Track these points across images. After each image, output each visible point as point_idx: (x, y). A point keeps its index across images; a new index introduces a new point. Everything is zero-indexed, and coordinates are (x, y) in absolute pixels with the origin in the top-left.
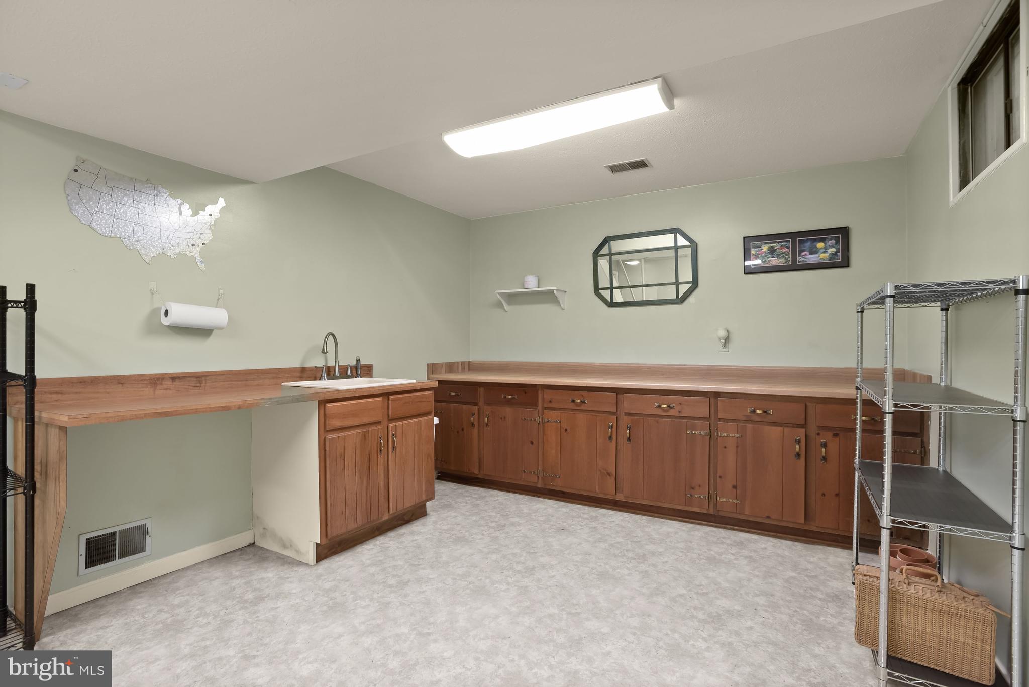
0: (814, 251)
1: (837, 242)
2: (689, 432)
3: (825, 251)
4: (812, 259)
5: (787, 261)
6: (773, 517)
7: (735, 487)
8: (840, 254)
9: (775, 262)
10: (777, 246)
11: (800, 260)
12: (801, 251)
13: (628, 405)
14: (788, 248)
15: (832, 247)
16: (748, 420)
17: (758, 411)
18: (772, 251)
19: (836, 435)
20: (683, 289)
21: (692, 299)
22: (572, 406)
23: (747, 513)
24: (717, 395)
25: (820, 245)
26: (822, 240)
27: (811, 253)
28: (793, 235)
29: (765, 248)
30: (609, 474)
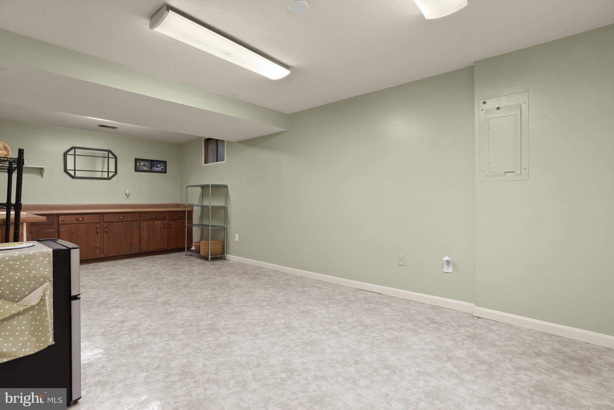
0: (157, 167)
1: (163, 165)
2: (131, 226)
3: (160, 168)
4: (157, 169)
5: (149, 169)
6: (159, 248)
7: (147, 242)
8: (164, 169)
9: (145, 169)
10: (146, 163)
11: (153, 169)
12: (153, 167)
13: (106, 218)
14: (150, 165)
15: (162, 166)
16: (151, 220)
17: (154, 217)
18: (144, 165)
19: (174, 221)
20: (111, 174)
21: (114, 178)
22: (77, 222)
23: (151, 249)
24: (140, 213)
25: (159, 165)
26: (160, 164)
27: (156, 168)
28: (151, 161)
29: (142, 164)
30: (97, 248)
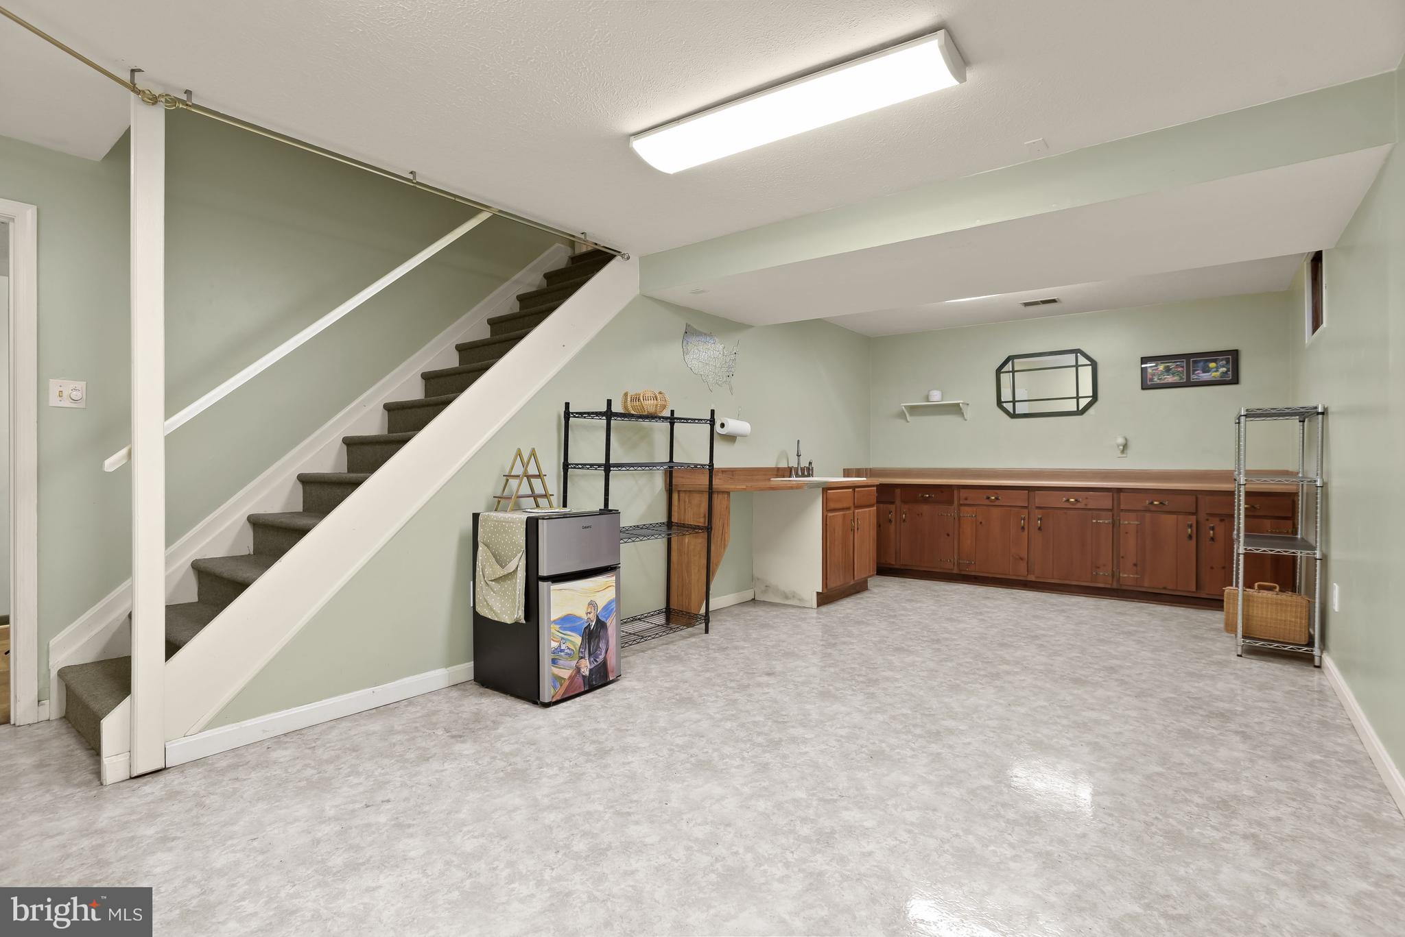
0: (1206, 370)
1: (1228, 362)
2: (1094, 521)
3: (1217, 370)
4: (1206, 377)
5: (1181, 378)
6: (1169, 588)
7: (1135, 565)
8: (1230, 373)
9: (1170, 379)
10: (1172, 365)
11: (1194, 377)
12: (1194, 371)
13: (1039, 499)
14: (1183, 367)
15: (1223, 366)
16: (1147, 510)
17: (1156, 503)
18: (1168, 370)
19: (1222, 520)
20: (1083, 403)
21: (1091, 411)
22: (987, 502)
23: (1147, 585)
24: (1119, 490)
25: (1212, 365)
26: (1214, 361)
27: (1204, 372)
28: (1187, 356)
29: (1161, 367)
30: (1022, 559)
